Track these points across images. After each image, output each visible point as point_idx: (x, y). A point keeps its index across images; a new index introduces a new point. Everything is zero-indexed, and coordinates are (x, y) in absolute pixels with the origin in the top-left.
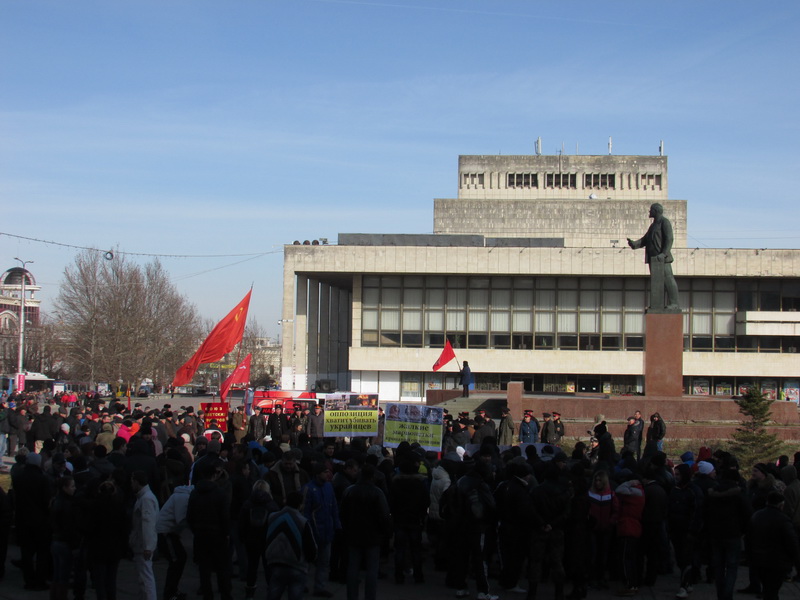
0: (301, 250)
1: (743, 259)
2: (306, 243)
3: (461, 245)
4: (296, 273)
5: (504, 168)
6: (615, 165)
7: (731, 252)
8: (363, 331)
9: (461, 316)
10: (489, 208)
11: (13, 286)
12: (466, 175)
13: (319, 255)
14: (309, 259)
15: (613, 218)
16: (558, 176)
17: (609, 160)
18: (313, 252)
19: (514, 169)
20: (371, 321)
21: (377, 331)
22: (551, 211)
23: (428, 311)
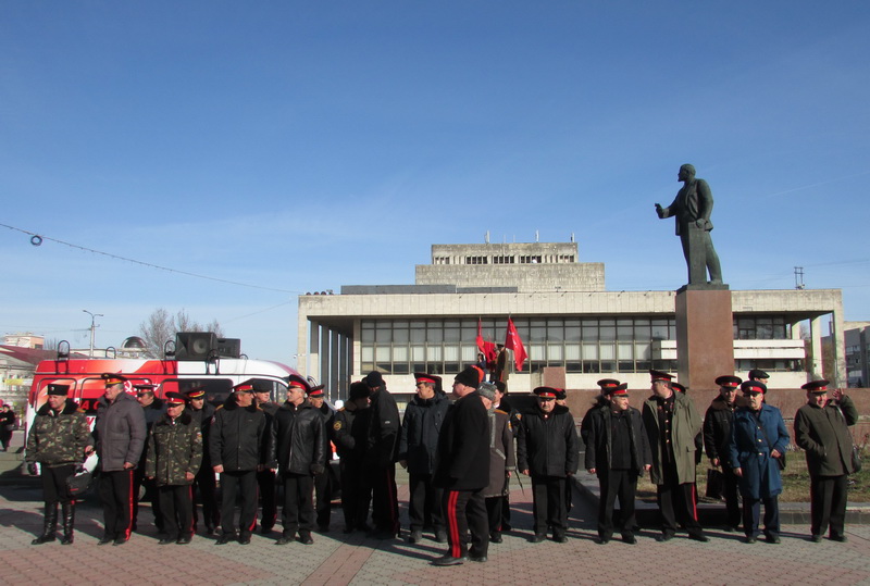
0: (312, 299)
1: (659, 299)
2: (316, 294)
3: (438, 293)
4: (309, 318)
5: (463, 253)
6: (541, 249)
7: (650, 293)
8: (362, 363)
9: (438, 349)
10: (456, 271)
11: (131, 349)
12: (437, 259)
13: (326, 303)
14: (318, 305)
15: (550, 277)
16: (501, 258)
17: (536, 246)
18: (321, 300)
19: (471, 253)
20: (368, 354)
21: (372, 363)
22: (503, 272)
23: (413, 346)
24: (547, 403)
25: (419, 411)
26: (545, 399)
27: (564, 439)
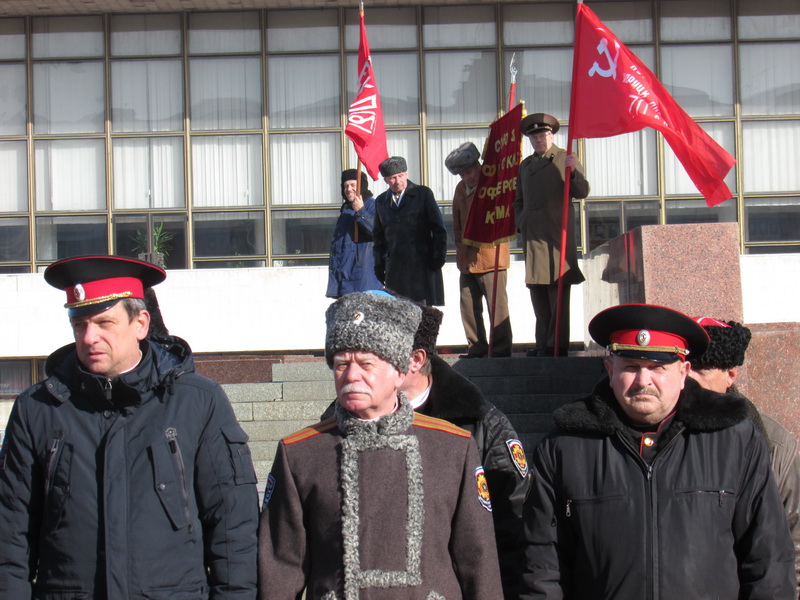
9: (164, 154)
23: (46, 141)
24: (647, 375)
25: (77, 428)
26: (637, 360)
27: (730, 541)
